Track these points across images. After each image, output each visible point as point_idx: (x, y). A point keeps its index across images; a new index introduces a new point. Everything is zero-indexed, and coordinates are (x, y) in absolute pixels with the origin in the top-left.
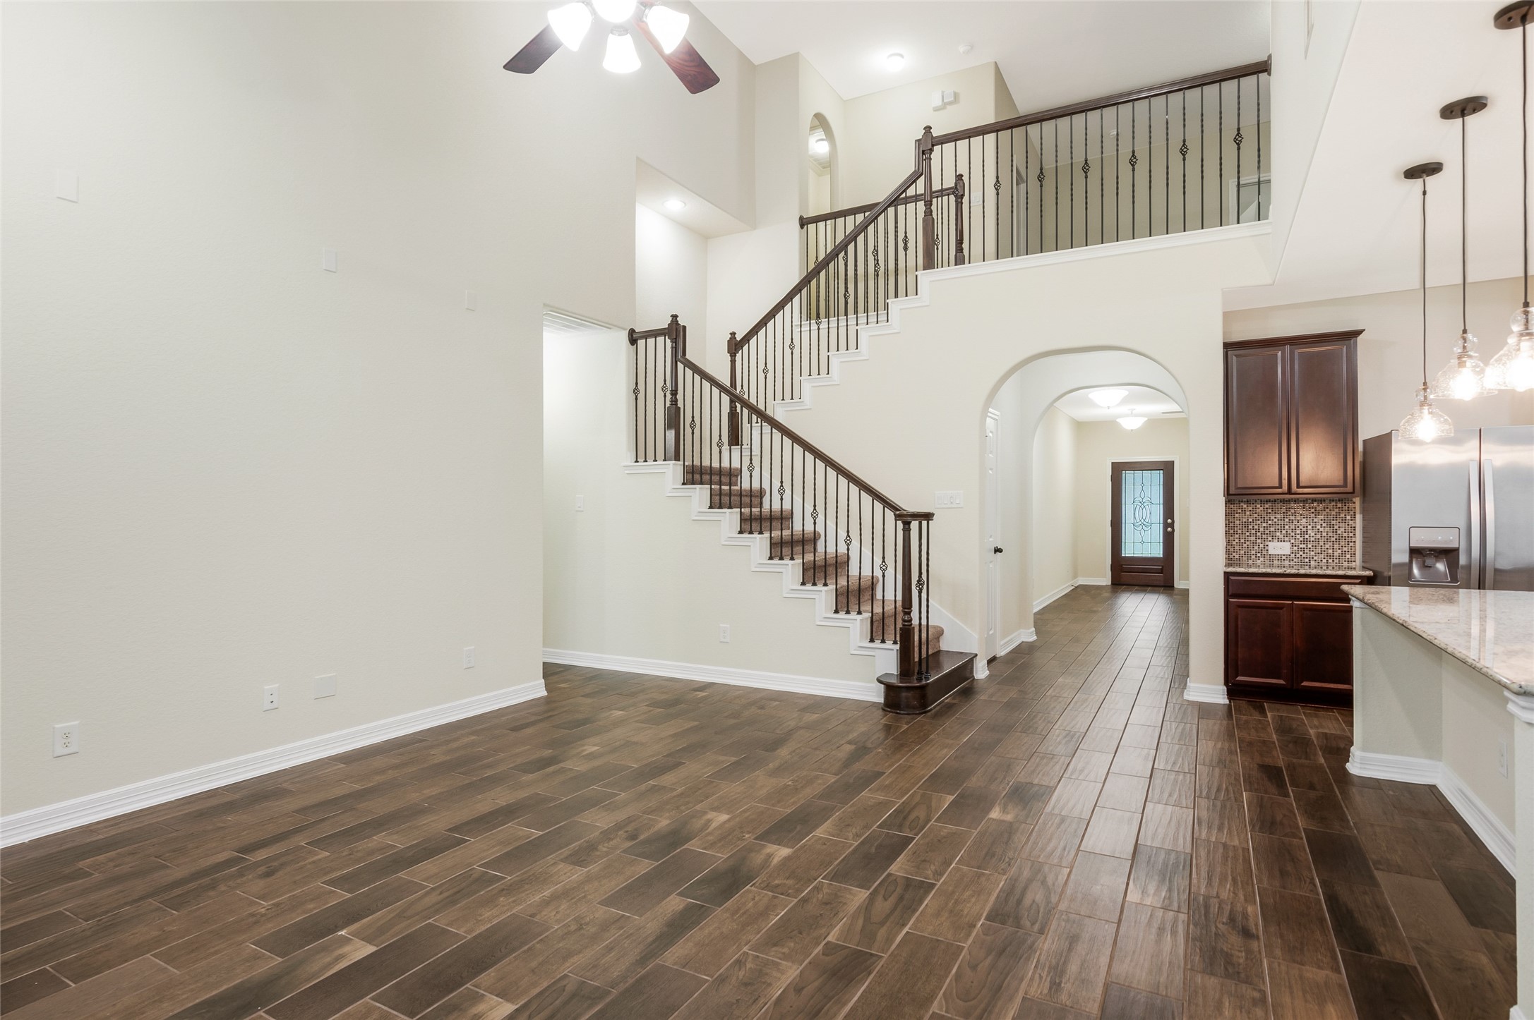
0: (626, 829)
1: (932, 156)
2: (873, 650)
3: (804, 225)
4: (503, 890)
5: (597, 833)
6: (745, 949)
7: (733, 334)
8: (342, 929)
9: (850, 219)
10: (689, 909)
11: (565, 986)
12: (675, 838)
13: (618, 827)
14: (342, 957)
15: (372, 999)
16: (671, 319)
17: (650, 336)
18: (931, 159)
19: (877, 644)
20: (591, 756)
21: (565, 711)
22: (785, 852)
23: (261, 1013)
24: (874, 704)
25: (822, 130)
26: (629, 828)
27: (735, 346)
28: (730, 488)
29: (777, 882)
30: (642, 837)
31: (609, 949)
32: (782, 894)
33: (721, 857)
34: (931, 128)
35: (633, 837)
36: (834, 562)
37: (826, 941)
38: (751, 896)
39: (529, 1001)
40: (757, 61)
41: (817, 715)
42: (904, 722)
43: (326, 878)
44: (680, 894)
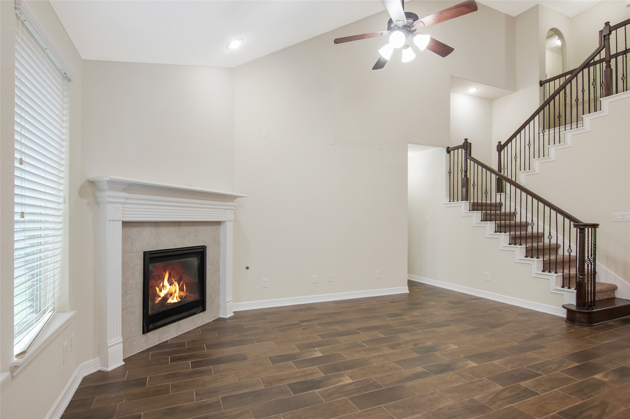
0: (414, 342)
1: (610, 37)
2: (563, 292)
3: (542, 85)
4: (364, 350)
5: (403, 341)
6: (437, 390)
7: (500, 142)
8: (316, 348)
9: (557, 81)
10: (423, 372)
11: (370, 381)
12: (432, 349)
13: (412, 341)
14: (314, 354)
15: (317, 367)
16: (464, 140)
17: (456, 149)
18: (609, 38)
19: (566, 289)
20: (415, 316)
21: (413, 299)
22: (474, 365)
23: (291, 362)
24: (561, 318)
25: (556, 35)
26: (416, 342)
27: (501, 148)
28: (496, 212)
29: (464, 373)
30: (419, 346)
31: (389, 375)
32: (463, 378)
33: (446, 360)
34: (609, 22)
35: (416, 345)
36: (549, 247)
37: (472, 398)
38: (449, 375)
39: (357, 381)
40: (514, 15)
41: (526, 318)
42: (574, 328)
43: (318, 334)
44: (423, 367)
